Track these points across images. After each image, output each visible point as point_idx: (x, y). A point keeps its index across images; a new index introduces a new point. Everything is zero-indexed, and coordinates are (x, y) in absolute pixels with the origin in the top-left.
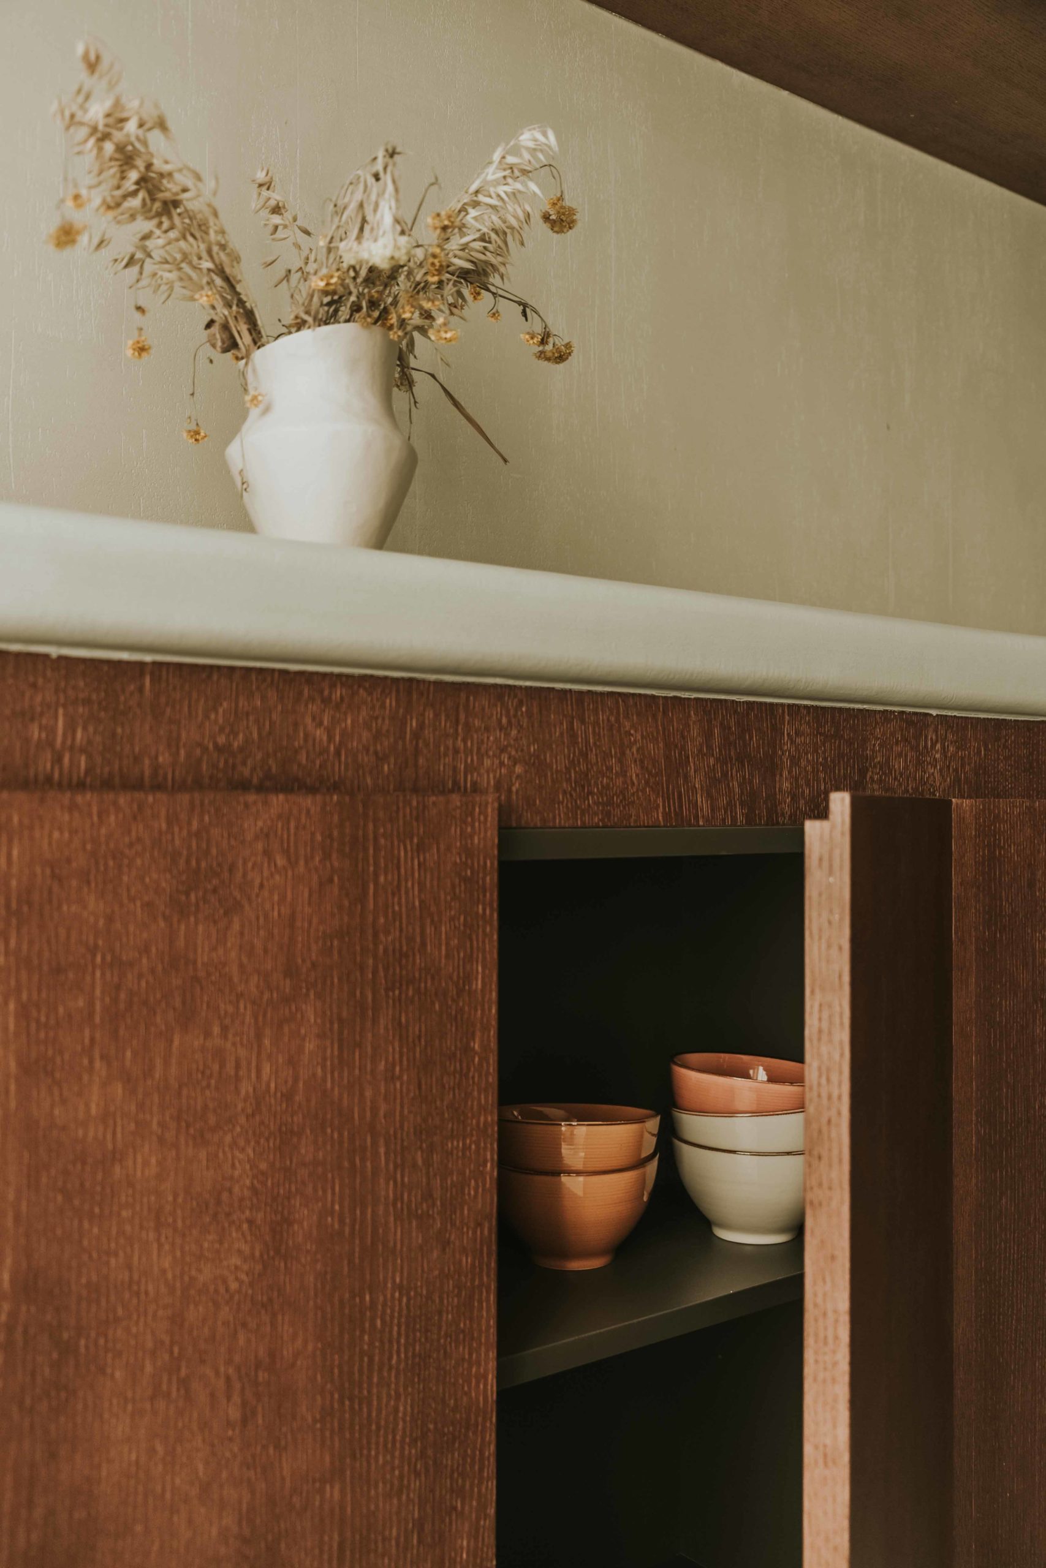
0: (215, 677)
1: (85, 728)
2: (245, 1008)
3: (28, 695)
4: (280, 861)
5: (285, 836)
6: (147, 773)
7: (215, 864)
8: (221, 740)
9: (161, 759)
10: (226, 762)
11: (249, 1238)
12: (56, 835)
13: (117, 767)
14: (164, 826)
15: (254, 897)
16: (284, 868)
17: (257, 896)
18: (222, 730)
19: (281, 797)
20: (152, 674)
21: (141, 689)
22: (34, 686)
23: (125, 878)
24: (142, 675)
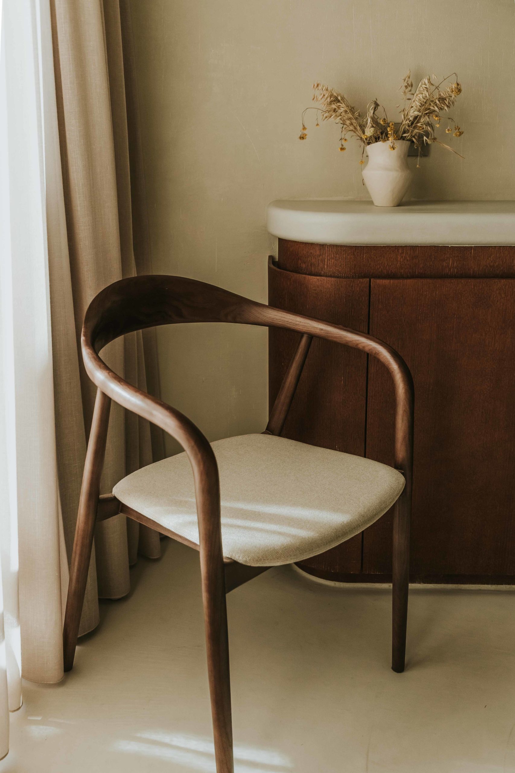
0: (491, 249)
1: (456, 263)
2: (491, 330)
3: (443, 255)
4: (503, 296)
5: (505, 290)
6: (472, 272)
7: (485, 296)
8: (492, 264)
9: (475, 269)
10: (493, 269)
11: (489, 382)
12: (447, 289)
13: (464, 271)
14: (473, 287)
15: (495, 304)
16: (504, 297)
17: (496, 303)
18: (492, 262)
19: (504, 280)
20: (474, 249)
21: (471, 253)
22: (445, 253)
23: (463, 299)
24: (471, 250)
